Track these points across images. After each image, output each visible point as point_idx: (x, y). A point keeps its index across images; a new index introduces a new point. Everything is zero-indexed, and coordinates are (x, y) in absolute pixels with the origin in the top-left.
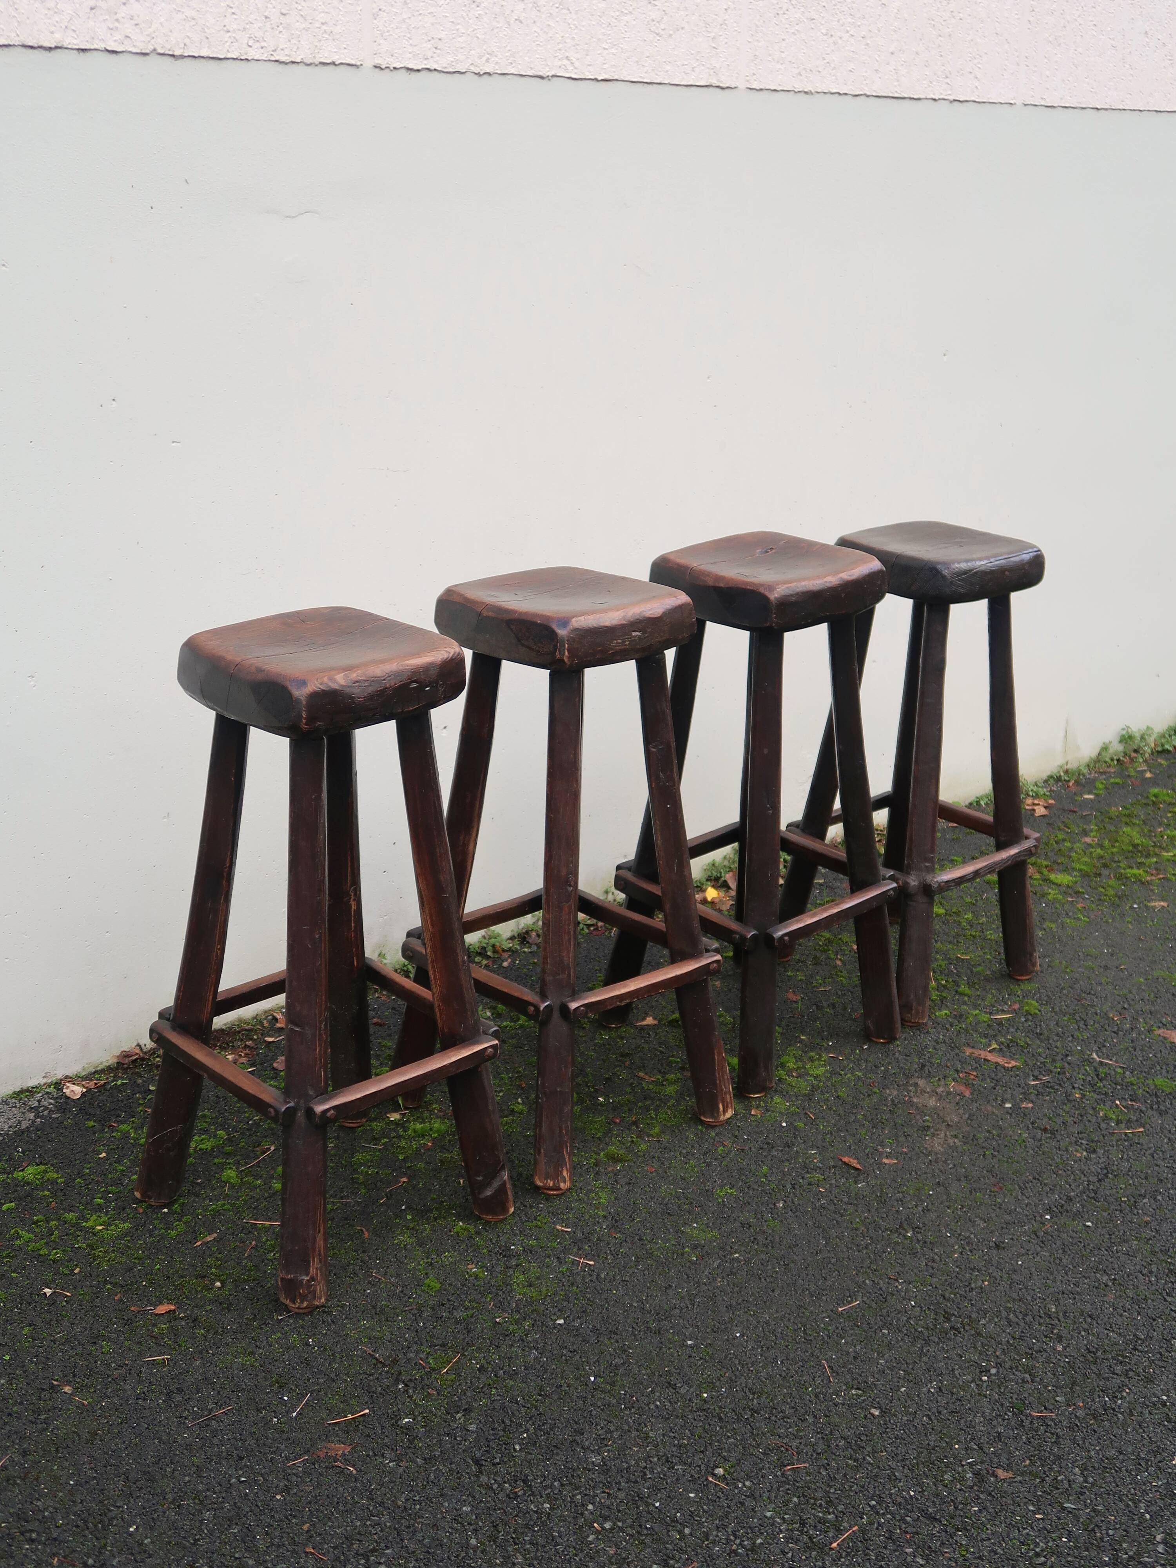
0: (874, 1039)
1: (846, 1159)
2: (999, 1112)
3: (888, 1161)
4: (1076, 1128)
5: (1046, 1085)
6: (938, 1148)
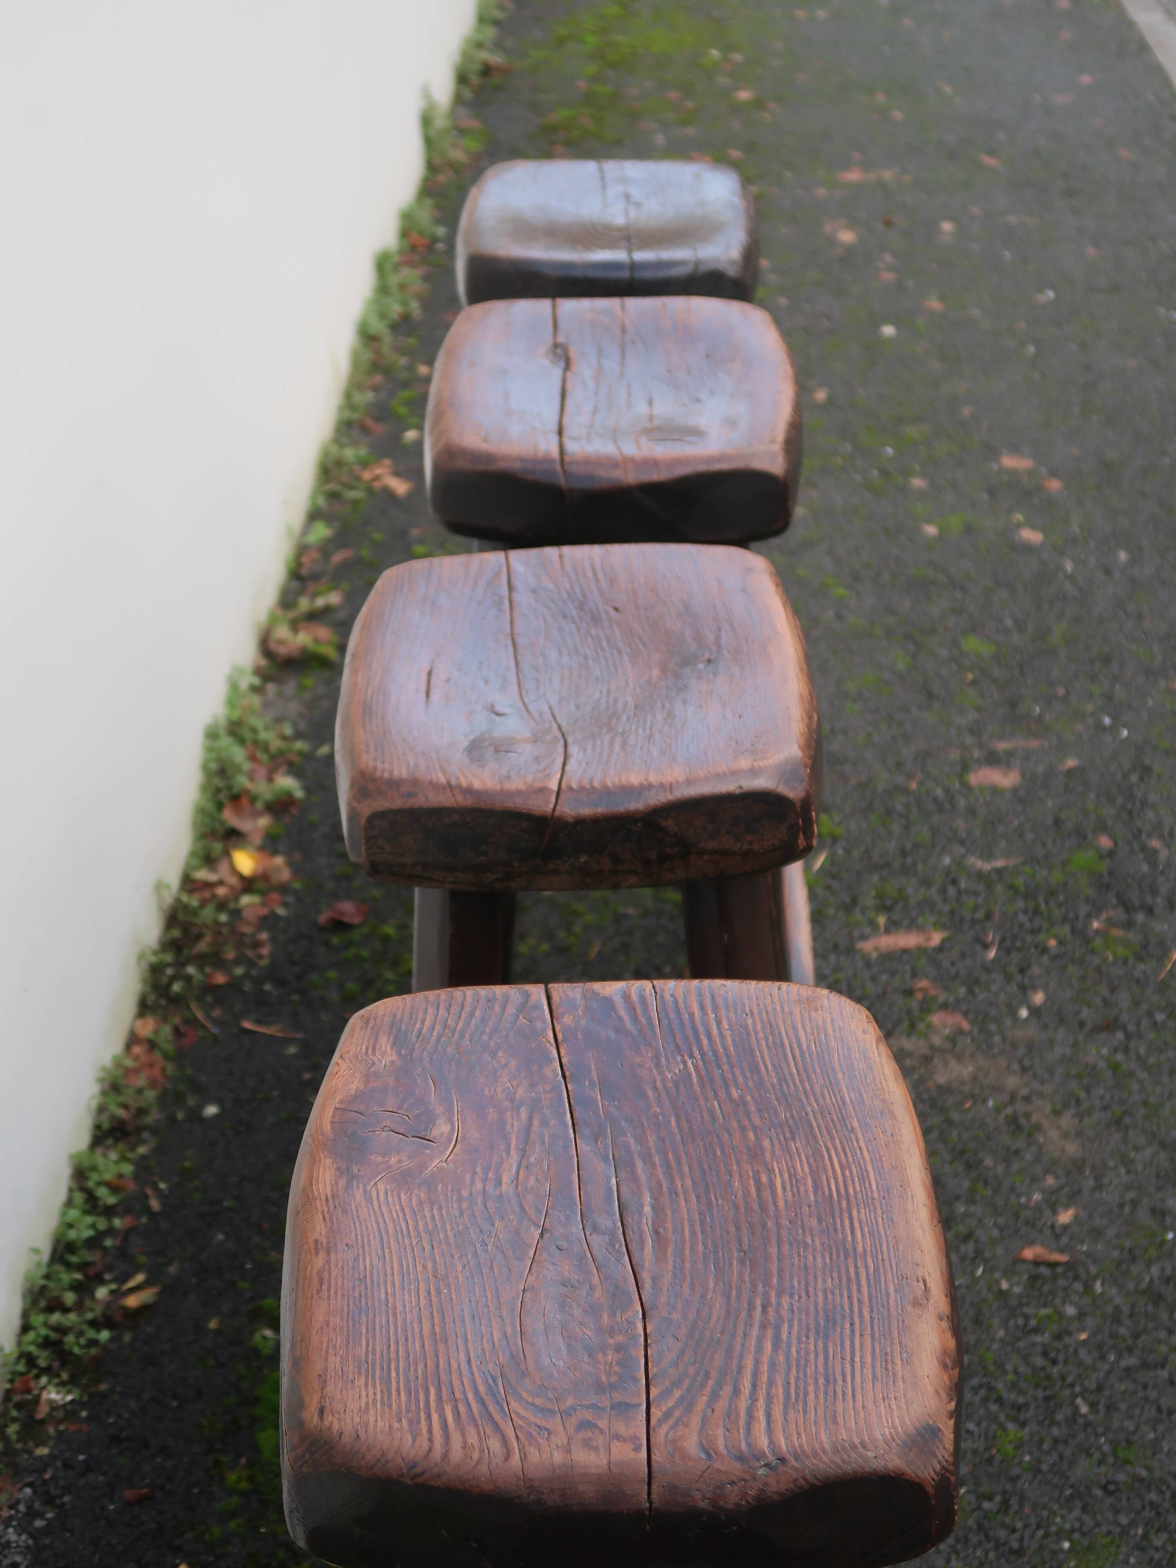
1: (1029, 1253)
2: (1033, 1031)
3: (1065, 1217)
4: (1124, 1000)
5: (1006, 949)
6: (1072, 1148)
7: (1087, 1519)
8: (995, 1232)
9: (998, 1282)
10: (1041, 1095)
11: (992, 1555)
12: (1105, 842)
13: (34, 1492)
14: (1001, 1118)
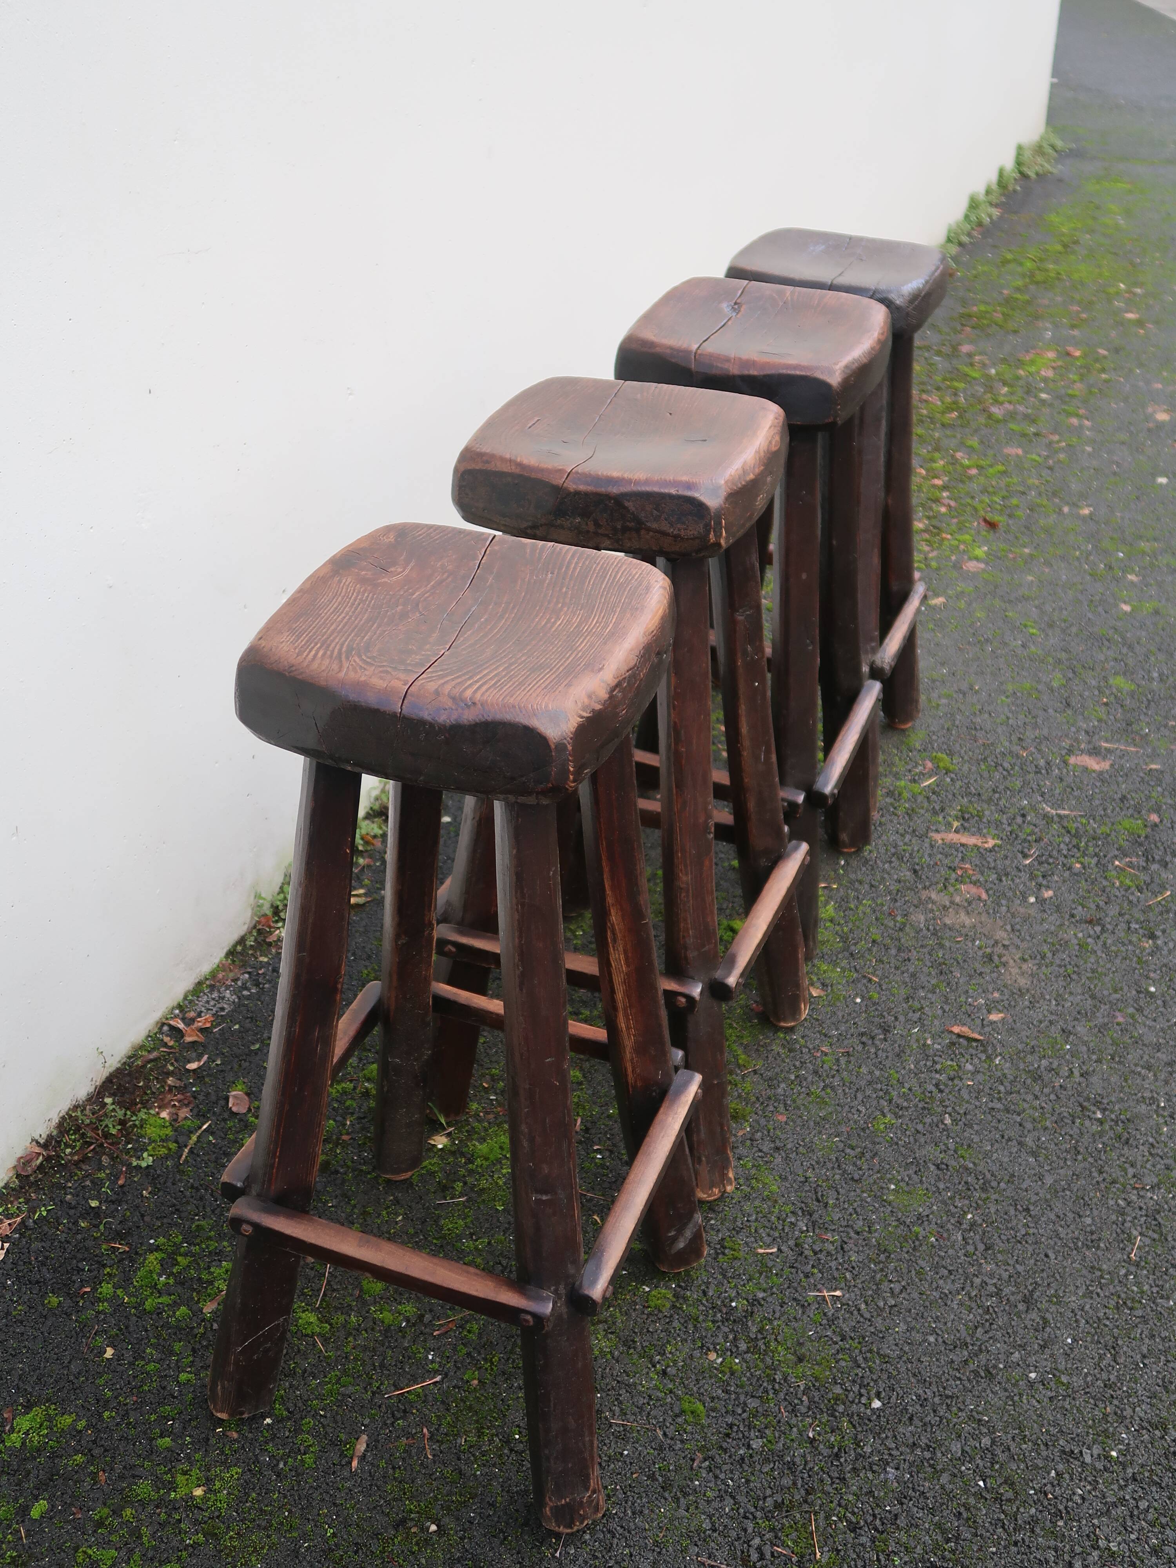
0: (845, 850)
1: (956, 1029)
2: (1033, 912)
3: (995, 1017)
4: (1113, 910)
5: (1039, 861)
6: (1023, 982)
7: (916, 1178)
8: (940, 1012)
9: (926, 1039)
10: (1018, 947)
11: (837, 1177)
12: (1154, 818)
13: (250, 978)
14: (980, 953)
